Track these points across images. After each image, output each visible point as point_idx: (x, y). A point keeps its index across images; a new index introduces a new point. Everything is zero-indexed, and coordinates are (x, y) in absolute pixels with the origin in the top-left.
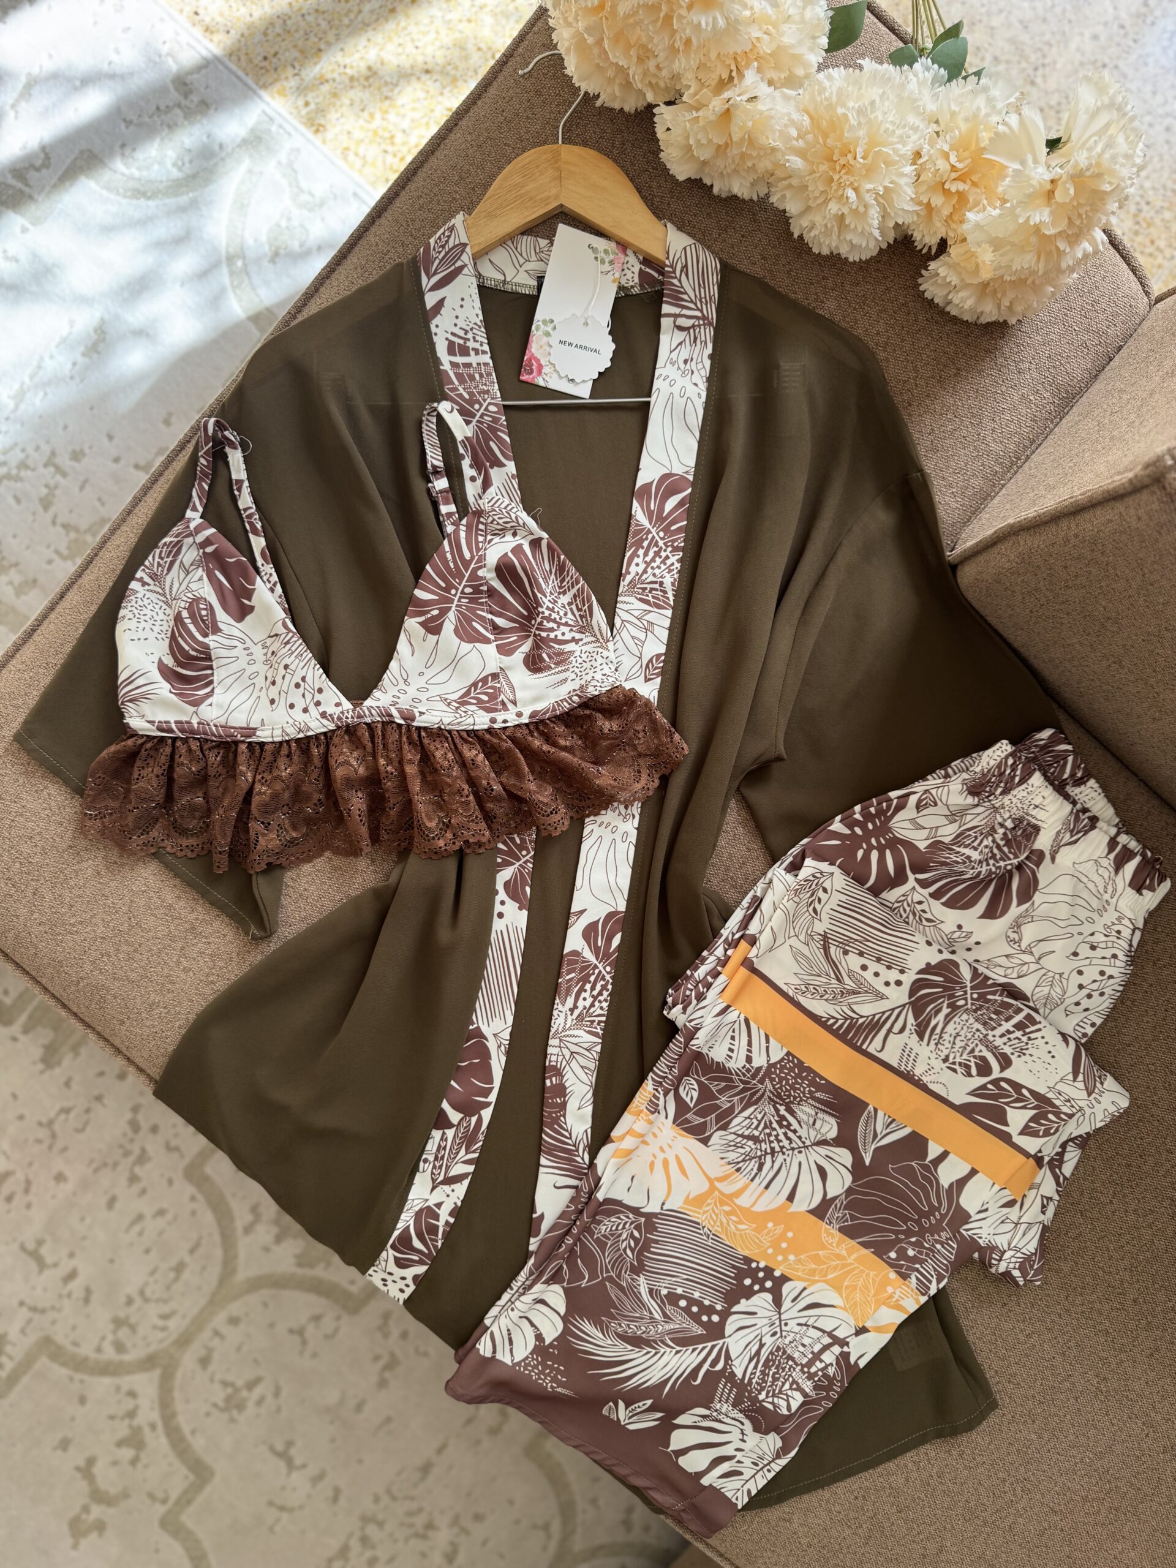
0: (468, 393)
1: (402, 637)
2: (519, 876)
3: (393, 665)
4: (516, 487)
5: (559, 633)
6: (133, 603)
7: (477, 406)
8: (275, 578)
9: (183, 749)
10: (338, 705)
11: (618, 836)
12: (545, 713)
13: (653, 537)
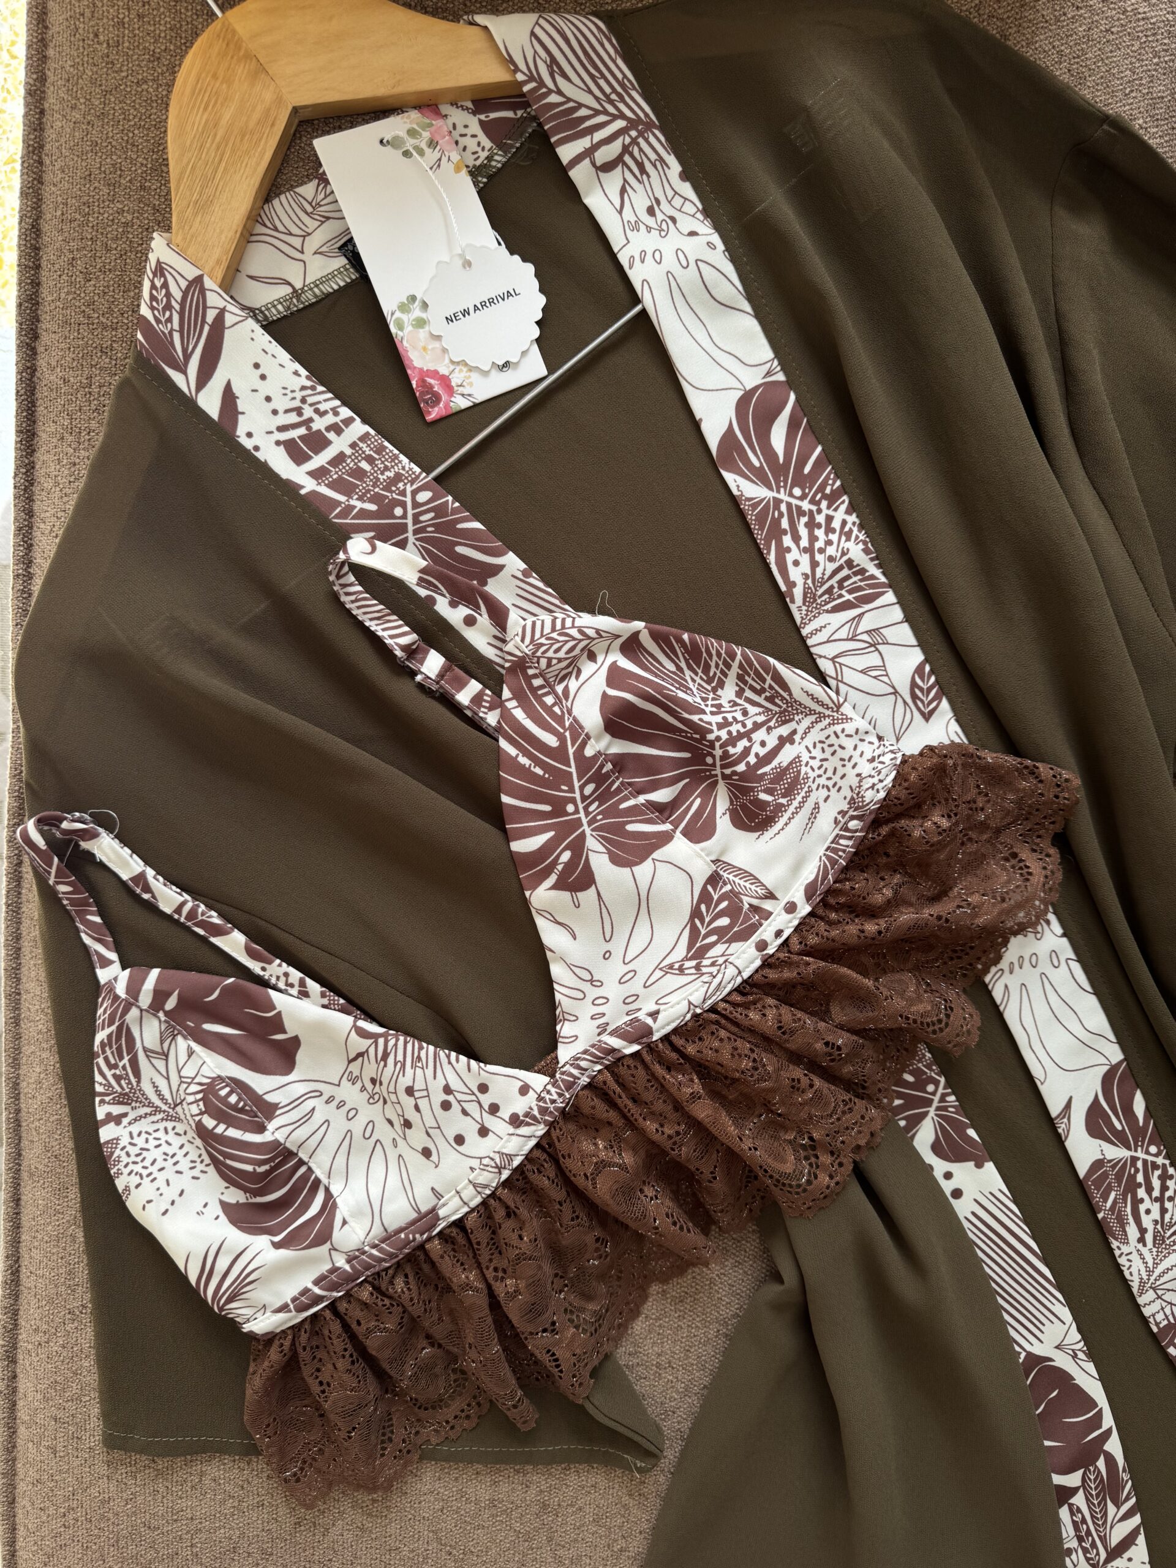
0: (371, 501)
1: (541, 923)
2: (946, 1122)
3: (557, 970)
4: (541, 585)
5: (757, 748)
6: (125, 1159)
7: (398, 511)
8: (295, 975)
9: (355, 1313)
10: (524, 1090)
11: (1045, 966)
12: (825, 877)
13: (789, 505)
